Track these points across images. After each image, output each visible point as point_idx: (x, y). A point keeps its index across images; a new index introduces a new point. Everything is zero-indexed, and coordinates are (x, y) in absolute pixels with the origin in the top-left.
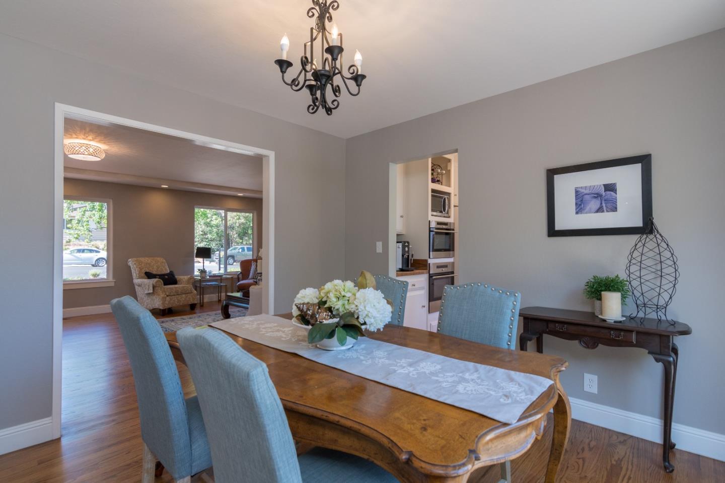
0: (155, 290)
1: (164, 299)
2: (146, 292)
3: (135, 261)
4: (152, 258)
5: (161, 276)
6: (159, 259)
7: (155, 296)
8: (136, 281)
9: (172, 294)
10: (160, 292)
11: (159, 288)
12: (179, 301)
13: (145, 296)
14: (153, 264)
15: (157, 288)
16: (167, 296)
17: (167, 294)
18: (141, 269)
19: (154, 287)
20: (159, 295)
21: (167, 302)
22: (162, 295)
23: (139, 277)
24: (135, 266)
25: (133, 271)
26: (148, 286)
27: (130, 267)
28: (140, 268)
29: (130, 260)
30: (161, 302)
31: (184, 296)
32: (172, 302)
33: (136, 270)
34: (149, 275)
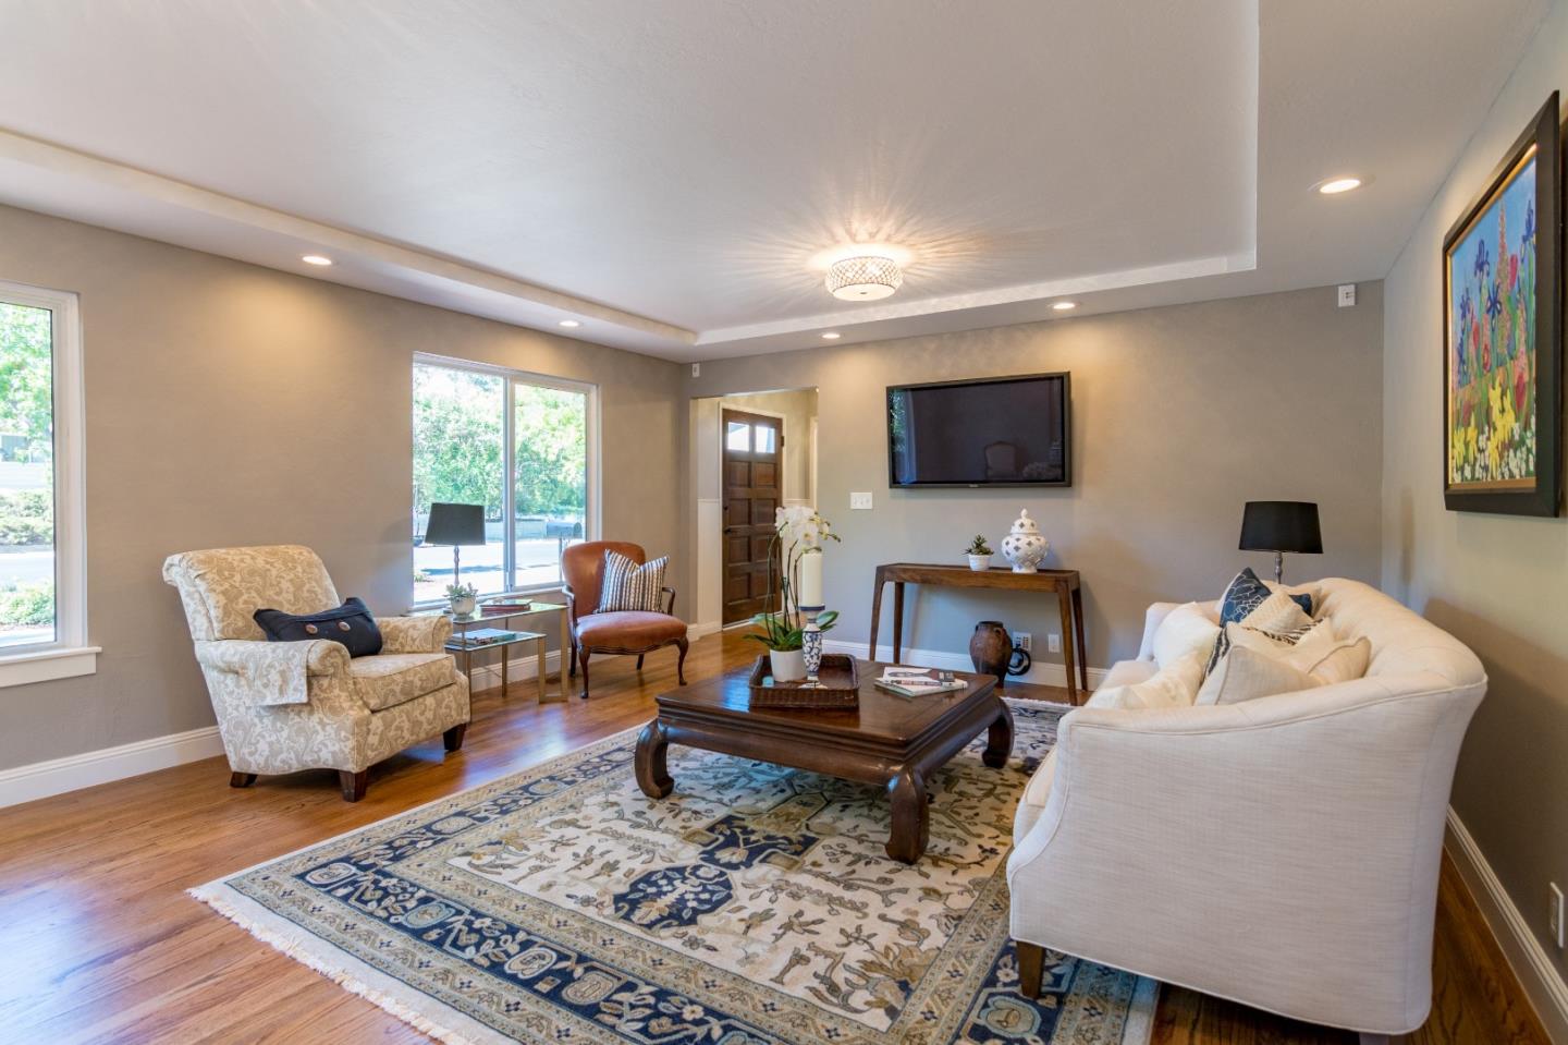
0: (316, 690)
1: (362, 727)
2: (269, 701)
3: (201, 562)
4: (268, 549)
5: (325, 626)
6: (293, 550)
7: (315, 718)
8: (211, 650)
9: (391, 701)
10: (339, 695)
11: (335, 681)
12: (416, 724)
13: (261, 718)
14: (274, 572)
15: (325, 682)
16: (373, 712)
17: (374, 703)
18: (230, 597)
19: (312, 677)
20: (334, 711)
21: (373, 740)
22: (355, 713)
23: (222, 631)
24: (202, 586)
25: (190, 606)
26: (282, 673)
27: (175, 592)
28: (224, 593)
29: (176, 558)
30: (351, 743)
31: (430, 700)
32: (392, 733)
33: (211, 602)
34: (274, 625)
